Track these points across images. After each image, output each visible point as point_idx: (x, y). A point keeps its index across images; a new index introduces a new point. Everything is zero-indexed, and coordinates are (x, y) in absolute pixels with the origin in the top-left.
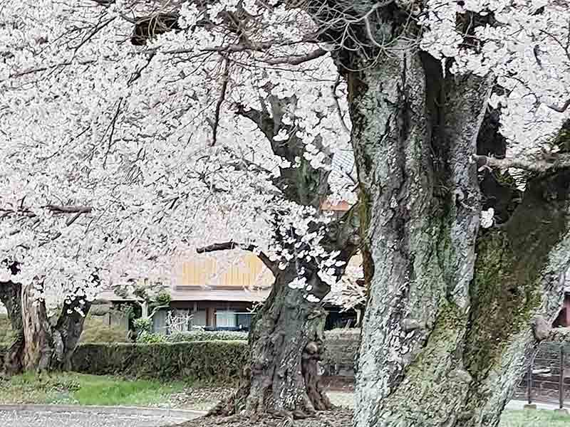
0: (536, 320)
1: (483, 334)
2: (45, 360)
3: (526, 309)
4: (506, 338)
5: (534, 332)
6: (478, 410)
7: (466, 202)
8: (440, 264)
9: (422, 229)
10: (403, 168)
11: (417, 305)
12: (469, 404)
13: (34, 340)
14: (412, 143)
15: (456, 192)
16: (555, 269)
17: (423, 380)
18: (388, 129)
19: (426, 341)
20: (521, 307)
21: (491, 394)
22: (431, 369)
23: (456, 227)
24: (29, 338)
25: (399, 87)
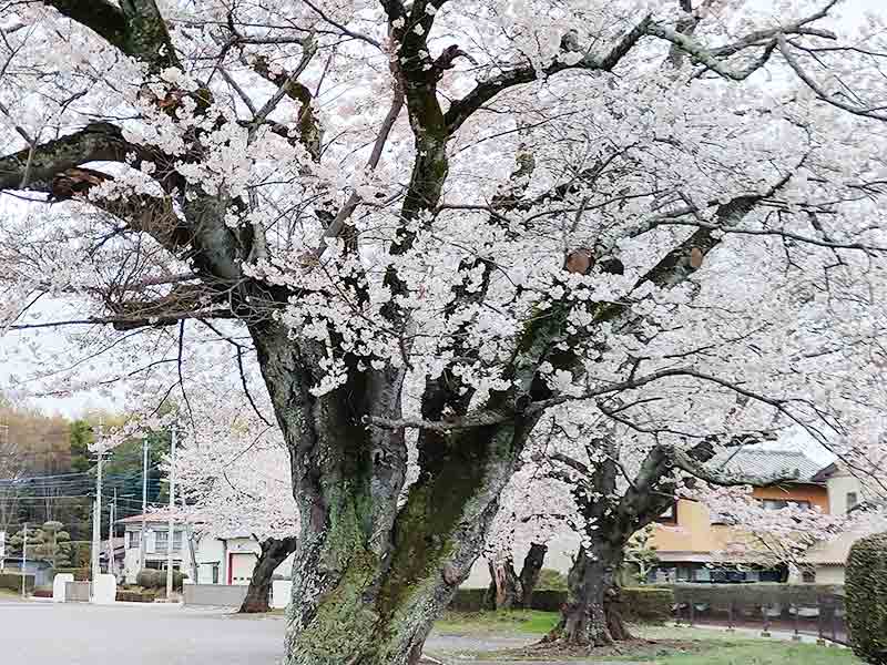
0: (444, 565)
1: (399, 578)
2: (509, 601)
3: (439, 555)
4: (416, 582)
5: (443, 577)
6: (383, 647)
7: (384, 460)
8: (358, 516)
9: (335, 484)
10: (313, 429)
11: (329, 552)
12: (375, 641)
13: (502, 587)
14: (320, 407)
15: (377, 451)
16: (469, 520)
17: (328, 620)
18: (293, 394)
19: (338, 583)
20: (434, 555)
21: (396, 633)
22: (336, 610)
23: (375, 482)
24: (499, 586)
25: (294, 356)
